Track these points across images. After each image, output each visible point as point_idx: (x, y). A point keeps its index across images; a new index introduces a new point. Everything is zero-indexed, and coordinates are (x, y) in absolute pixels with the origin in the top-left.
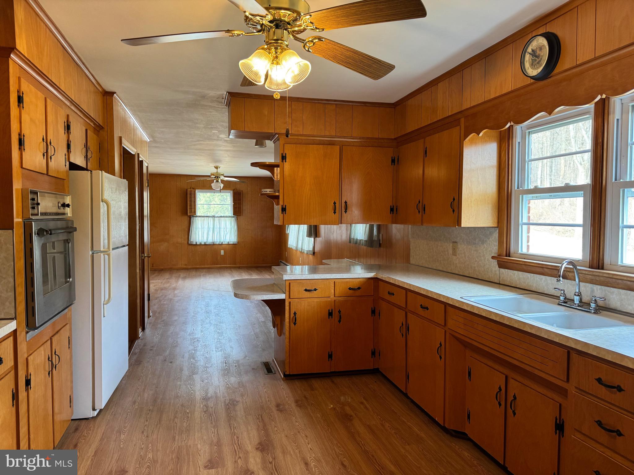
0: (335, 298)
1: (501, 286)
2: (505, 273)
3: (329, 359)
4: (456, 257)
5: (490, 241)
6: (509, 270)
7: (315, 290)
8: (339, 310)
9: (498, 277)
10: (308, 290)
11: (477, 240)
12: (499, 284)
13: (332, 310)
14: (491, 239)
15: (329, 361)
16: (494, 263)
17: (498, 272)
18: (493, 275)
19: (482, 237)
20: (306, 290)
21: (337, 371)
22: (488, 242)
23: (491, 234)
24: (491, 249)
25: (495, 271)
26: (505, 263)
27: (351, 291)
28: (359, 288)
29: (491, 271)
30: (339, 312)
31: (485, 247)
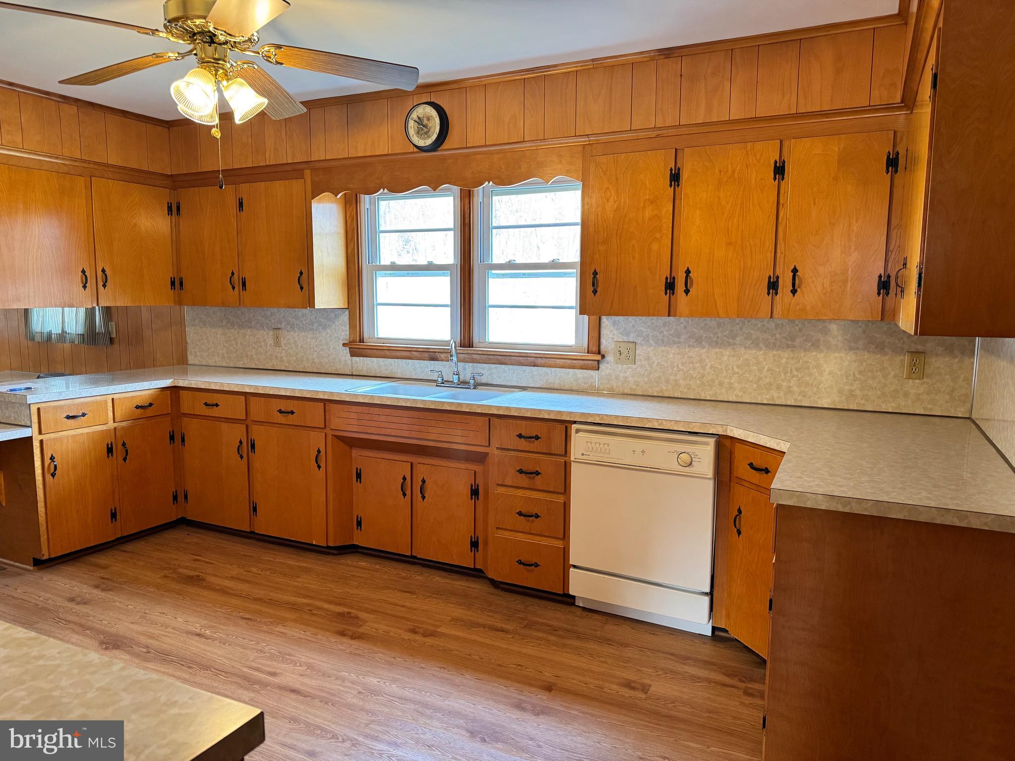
0: (116, 425)
1: (354, 377)
2: (360, 362)
3: (112, 520)
4: (280, 348)
5: (336, 326)
6: (365, 358)
7: (84, 415)
8: (124, 442)
9: (350, 367)
10: (71, 416)
11: (315, 325)
12: (352, 375)
13: (112, 444)
14: (336, 323)
15: (112, 523)
16: (342, 351)
17: (349, 362)
18: (342, 366)
19: (323, 321)
20: (68, 417)
21: (126, 534)
22: (334, 327)
23: (337, 316)
24: (338, 335)
25: (346, 361)
26: (361, 350)
27: (139, 410)
28: (151, 405)
29: (340, 361)
30: (124, 444)
31: (328, 333)
